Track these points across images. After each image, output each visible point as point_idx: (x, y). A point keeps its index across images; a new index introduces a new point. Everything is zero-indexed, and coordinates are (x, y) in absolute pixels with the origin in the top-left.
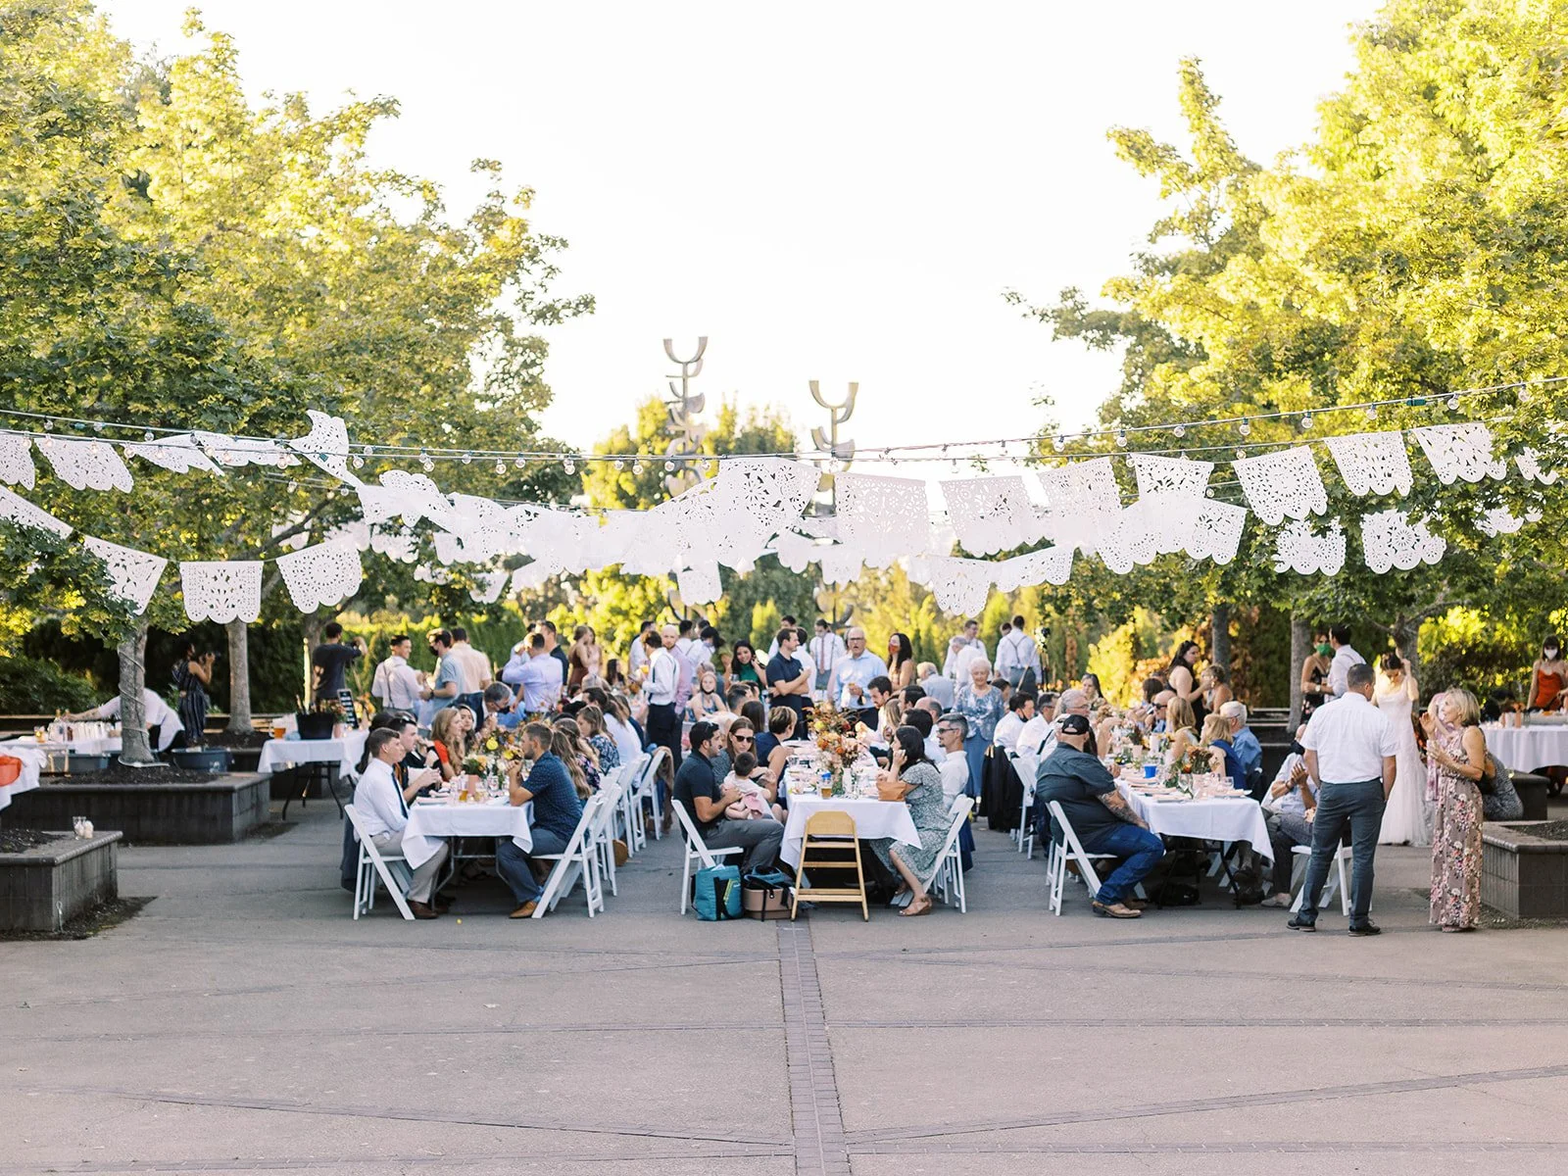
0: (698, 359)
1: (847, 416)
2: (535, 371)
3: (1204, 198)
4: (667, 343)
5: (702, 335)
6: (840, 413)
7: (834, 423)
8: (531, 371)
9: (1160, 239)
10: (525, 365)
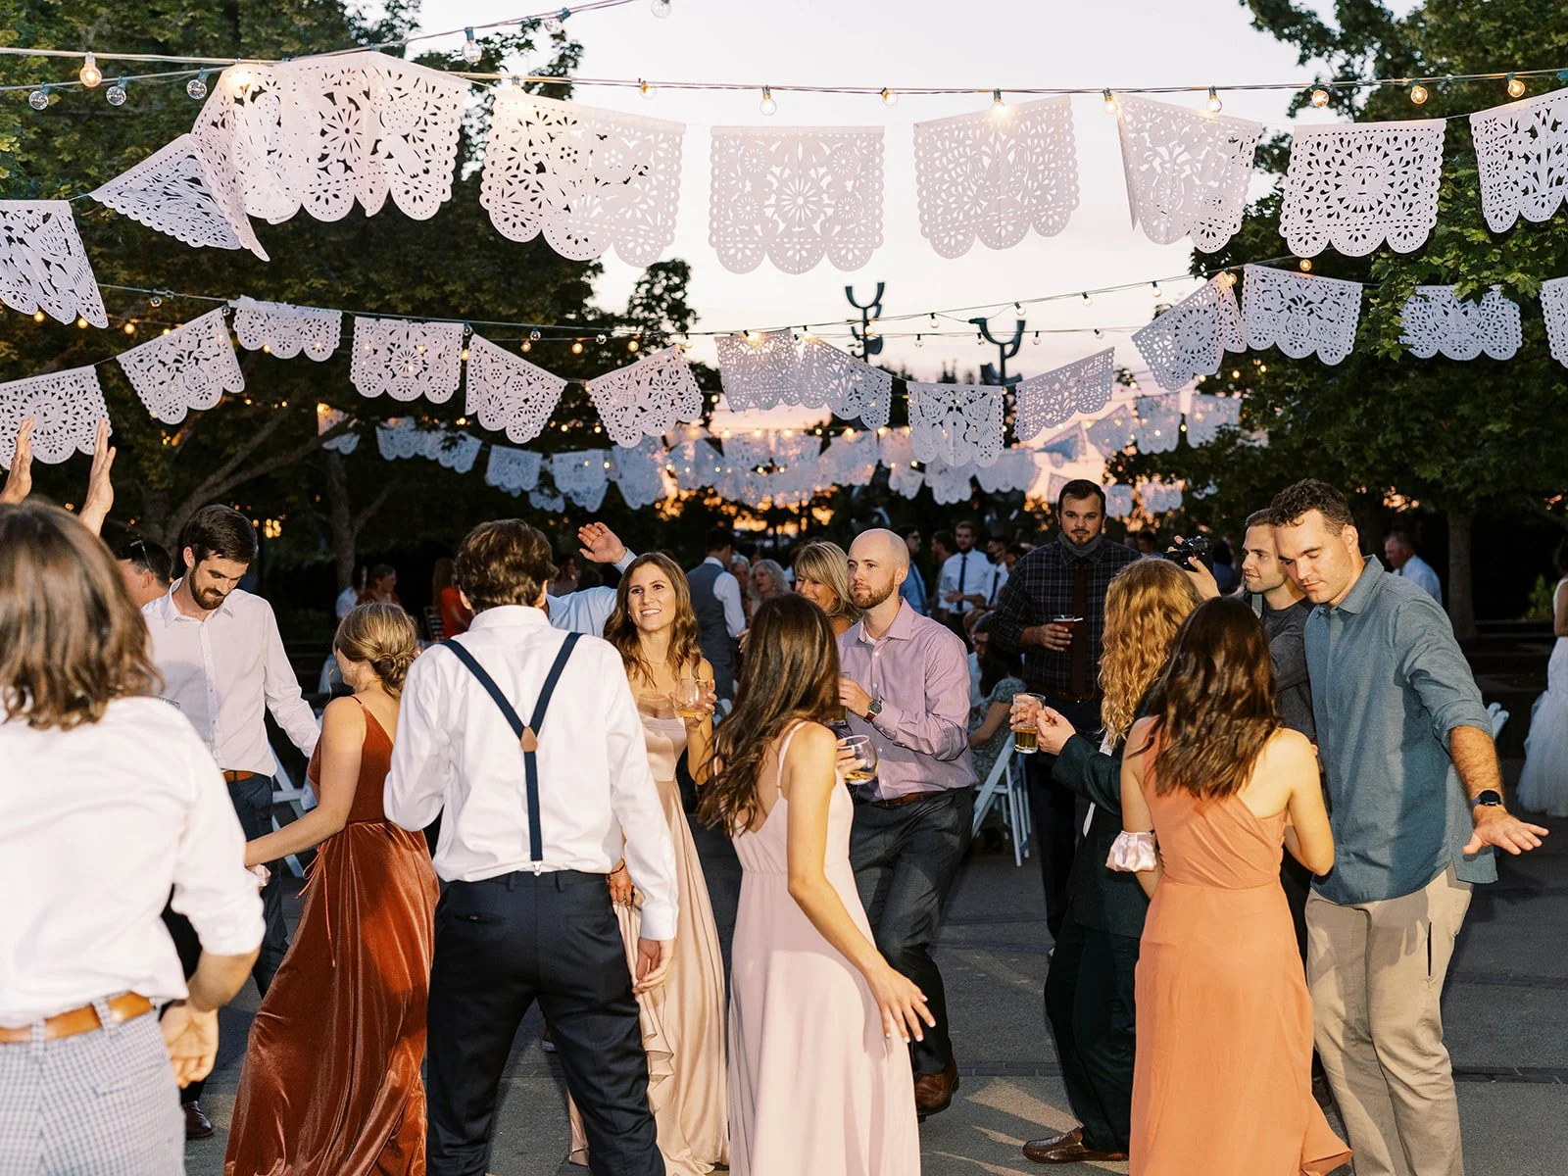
0: (876, 303)
1: (1014, 352)
2: (678, 295)
3: (1348, 64)
4: (849, 290)
5: (881, 281)
6: (1008, 349)
7: (1003, 358)
8: (673, 295)
9: (1300, 112)
10: (669, 289)
